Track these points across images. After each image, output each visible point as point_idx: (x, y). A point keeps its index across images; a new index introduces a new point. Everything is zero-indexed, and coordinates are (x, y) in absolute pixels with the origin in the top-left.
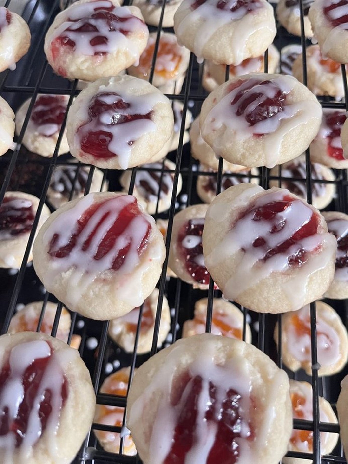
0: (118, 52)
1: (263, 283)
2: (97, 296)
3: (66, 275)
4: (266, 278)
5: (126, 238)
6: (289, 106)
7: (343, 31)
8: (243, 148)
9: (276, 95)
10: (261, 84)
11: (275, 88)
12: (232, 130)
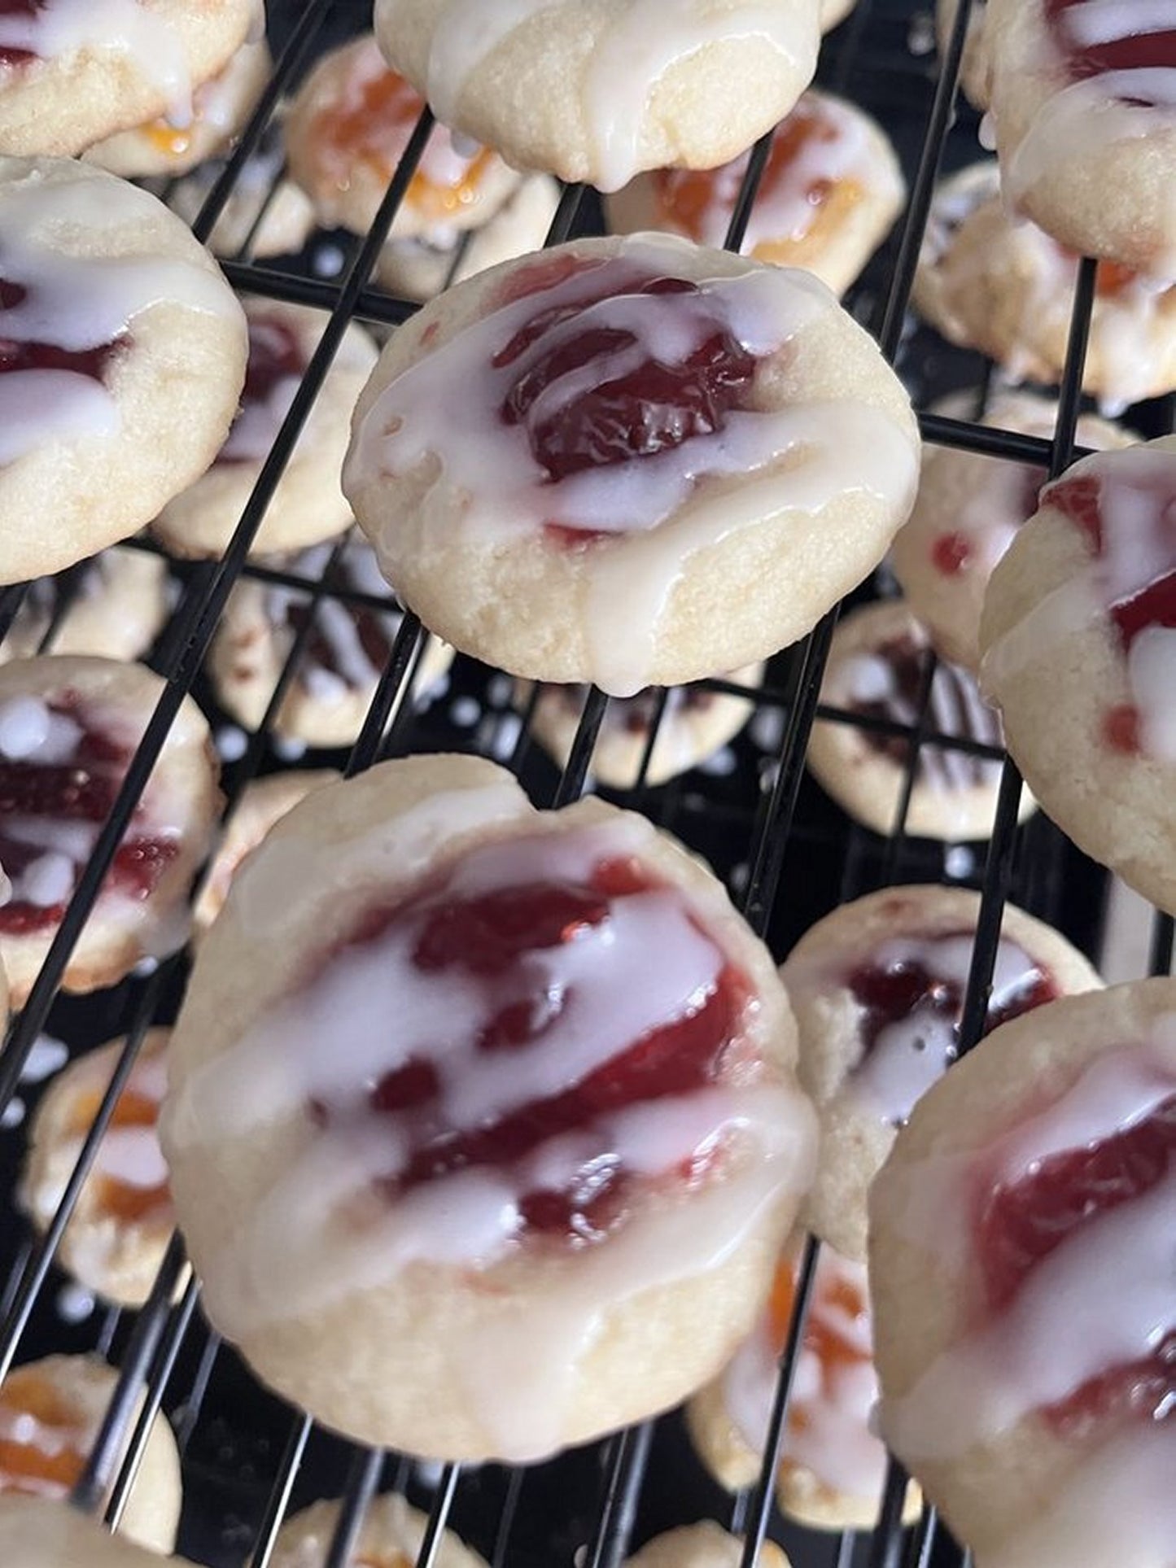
0: (85, 57)
6: (751, 415)
7: (1110, 103)
8: (492, 584)
9: (696, 353)
10: (644, 292)
11: (702, 320)
12: (454, 490)
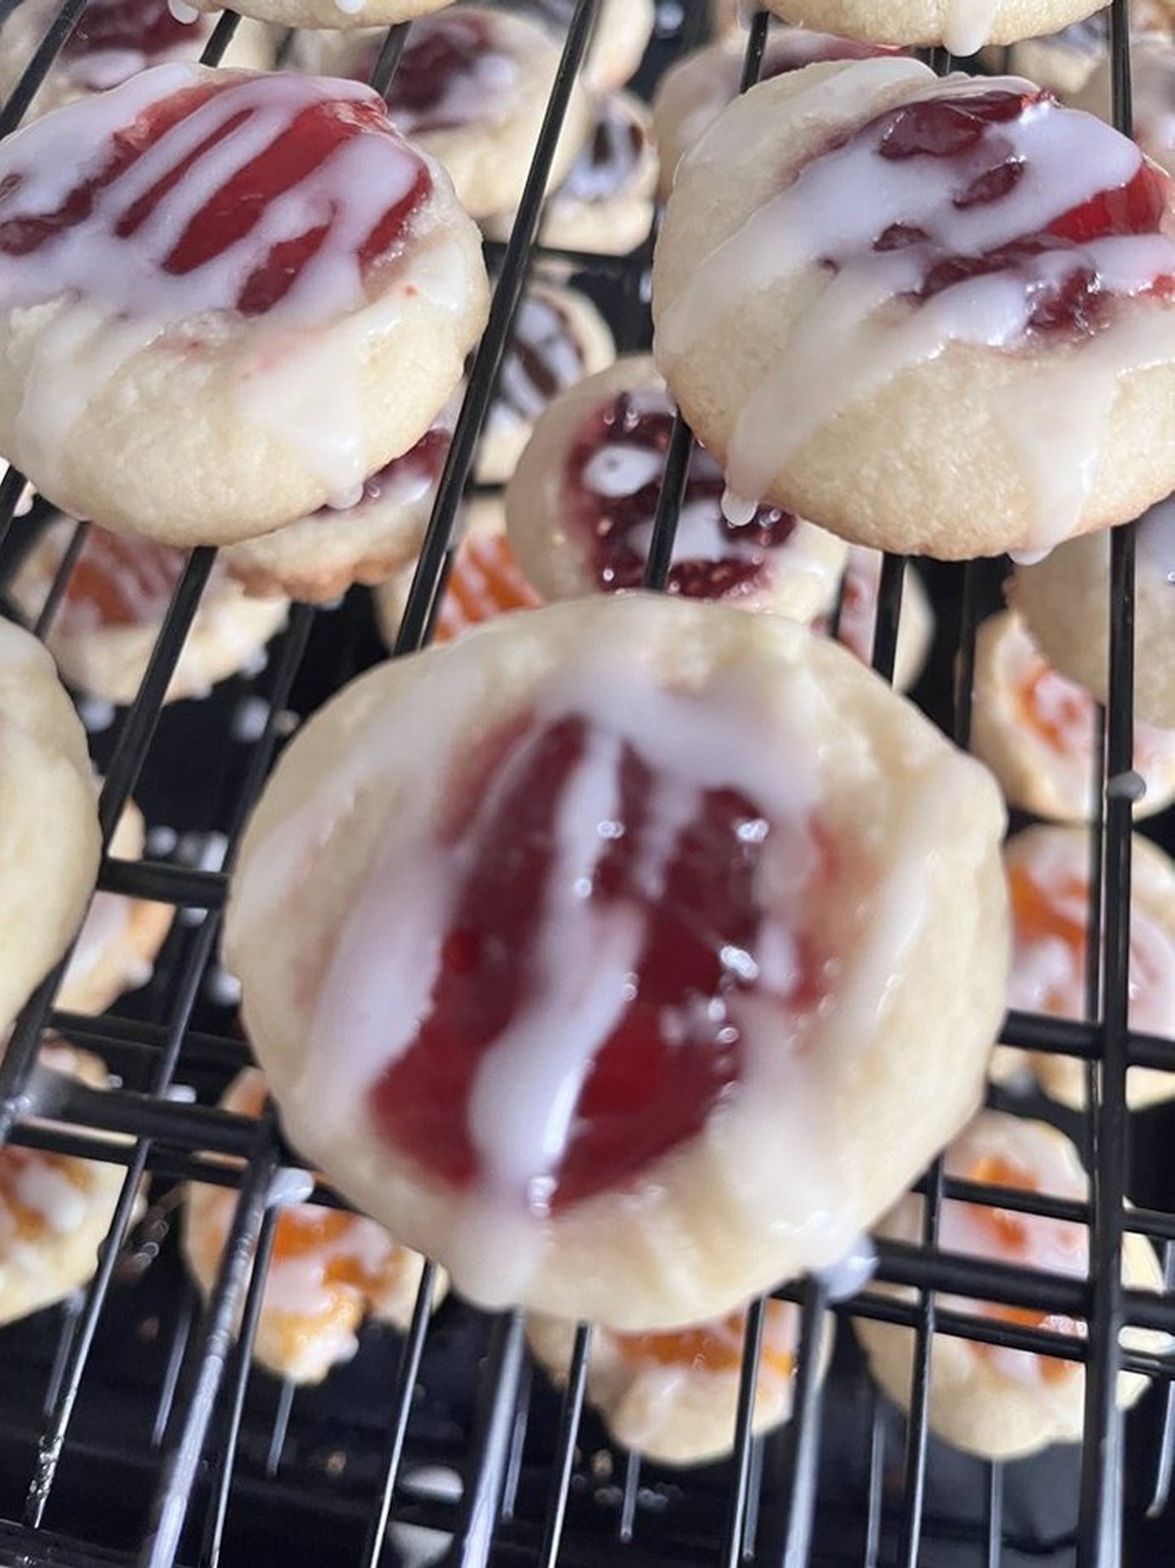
1: (907, 383)
2: (152, 404)
3: (28, 320)
4: (923, 366)
5: (313, 203)
